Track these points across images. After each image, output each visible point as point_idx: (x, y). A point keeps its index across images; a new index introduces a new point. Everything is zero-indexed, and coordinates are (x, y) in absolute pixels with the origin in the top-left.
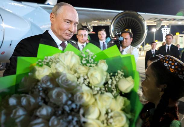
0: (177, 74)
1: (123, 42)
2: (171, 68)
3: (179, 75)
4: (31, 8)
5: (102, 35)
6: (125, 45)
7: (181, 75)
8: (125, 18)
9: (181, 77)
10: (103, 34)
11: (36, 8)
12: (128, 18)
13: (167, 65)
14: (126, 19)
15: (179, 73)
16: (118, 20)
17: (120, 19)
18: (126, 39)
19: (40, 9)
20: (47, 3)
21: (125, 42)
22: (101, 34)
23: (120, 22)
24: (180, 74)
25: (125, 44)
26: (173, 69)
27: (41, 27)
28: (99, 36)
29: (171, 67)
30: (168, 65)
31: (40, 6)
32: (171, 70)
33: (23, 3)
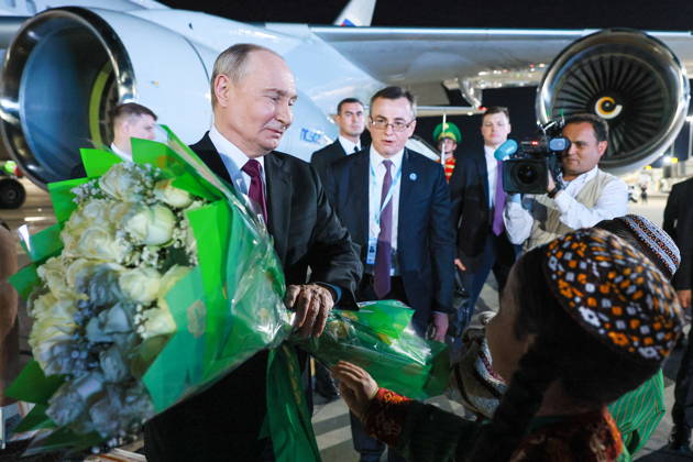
0: (579, 305)
1: (567, 155)
2: (564, 280)
3: (582, 309)
4: (289, 40)
5: (496, 127)
6: (574, 166)
7: (592, 308)
8: (594, 58)
9: (591, 317)
10: (499, 124)
11: (305, 39)
12: (606, 55)
13: (553, 267)
14: (601, 61)
15: (584, 303)
16: (568, 69)
17: (576, 62)
18: (579, 144)
19: (314, 41)
20: (340, 21)
21: (575, 157)
22: (491, 125)
23: (578, 72)
24: (586, 306)
25: (576, 163)
26: (569, 282)
27: (314, 98)
28: (486, 132)
29: (563, 276)
30: (557, 267)
31: (317, 34)
32: (562, 284)
33: (269, 26)
